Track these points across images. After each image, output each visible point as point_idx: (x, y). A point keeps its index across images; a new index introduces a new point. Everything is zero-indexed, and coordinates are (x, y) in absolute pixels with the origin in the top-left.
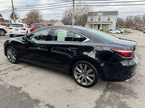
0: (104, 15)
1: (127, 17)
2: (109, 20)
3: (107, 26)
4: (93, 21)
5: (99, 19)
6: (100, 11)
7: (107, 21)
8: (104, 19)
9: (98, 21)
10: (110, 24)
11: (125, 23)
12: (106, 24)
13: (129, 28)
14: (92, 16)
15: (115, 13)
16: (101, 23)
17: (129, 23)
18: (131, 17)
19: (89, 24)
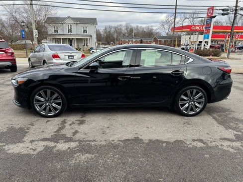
0: (77, 24)
1: (106, 27)
2: (85, 31)
3: (84, 42)
4: (59, 33)
5: (70, 31)
6: (69, 17)
7: (83, 33)
8: (78, 31)
9: (68, 33)
10: (88, 38)
11: (102, 36)
12: (82, 39)
13: (110, 45)
14: (55, 24)
15: (93, 21)
16: (75, 37)
17: (110, 37)
18: (110, 27)
19: (53, 39)
